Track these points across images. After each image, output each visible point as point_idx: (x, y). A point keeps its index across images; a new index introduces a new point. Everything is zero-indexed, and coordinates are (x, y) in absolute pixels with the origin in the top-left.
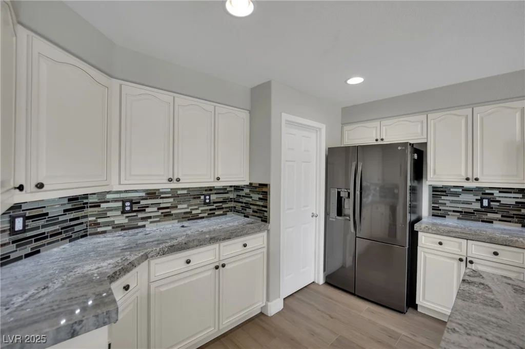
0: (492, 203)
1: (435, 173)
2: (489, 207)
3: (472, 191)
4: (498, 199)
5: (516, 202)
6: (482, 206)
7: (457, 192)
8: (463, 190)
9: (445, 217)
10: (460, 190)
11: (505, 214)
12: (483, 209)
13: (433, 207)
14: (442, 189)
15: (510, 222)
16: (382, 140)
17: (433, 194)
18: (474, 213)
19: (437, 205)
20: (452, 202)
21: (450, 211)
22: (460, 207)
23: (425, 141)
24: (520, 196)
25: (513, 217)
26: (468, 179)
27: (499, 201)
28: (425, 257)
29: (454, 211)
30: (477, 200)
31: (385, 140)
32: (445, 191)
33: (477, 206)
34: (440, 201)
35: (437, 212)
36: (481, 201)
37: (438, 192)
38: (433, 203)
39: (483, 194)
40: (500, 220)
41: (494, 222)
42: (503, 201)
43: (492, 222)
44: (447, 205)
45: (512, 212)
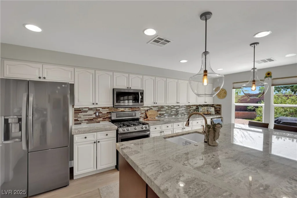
0: (99, 114)
1: (78, 101)
2: (99, 116)
3: (92, 109)
4: (101, 112)
5: (107, 112)
6: (96, 116)
7: (86, 110)
8: (89, 109)
9: (81, 124)
10: (87, 109)
11: (104, 118)
12: (96, 117)
13: (75, 119)
14: (79, 110)
15: (105, 120)
16: (44, 78)
17: (75, 113)
18: (93, 120)
19: (77, 118)
20: (84, 115)
21: (83, 120)
22: (87, 117)
23: (73, 83)
24: (108, 110)
25: (106, 119)
26: (93, 104)
27: (102, 113)
28: (78, 148)
29: (85, 120)
30: (94, 113)
31: (46, 79)
32: (81, 111)
33: (94, 116)
34: (78, 116)
35: (77, 122)
36: (95, 113)
37: (78, 111)
38: (75, 118)
39: (96, 110)
40: (102, 121)
41: (100, 122)
42: (103, 112)
43: (99, 122)
44: (82, 117)
45: (106, 117)
